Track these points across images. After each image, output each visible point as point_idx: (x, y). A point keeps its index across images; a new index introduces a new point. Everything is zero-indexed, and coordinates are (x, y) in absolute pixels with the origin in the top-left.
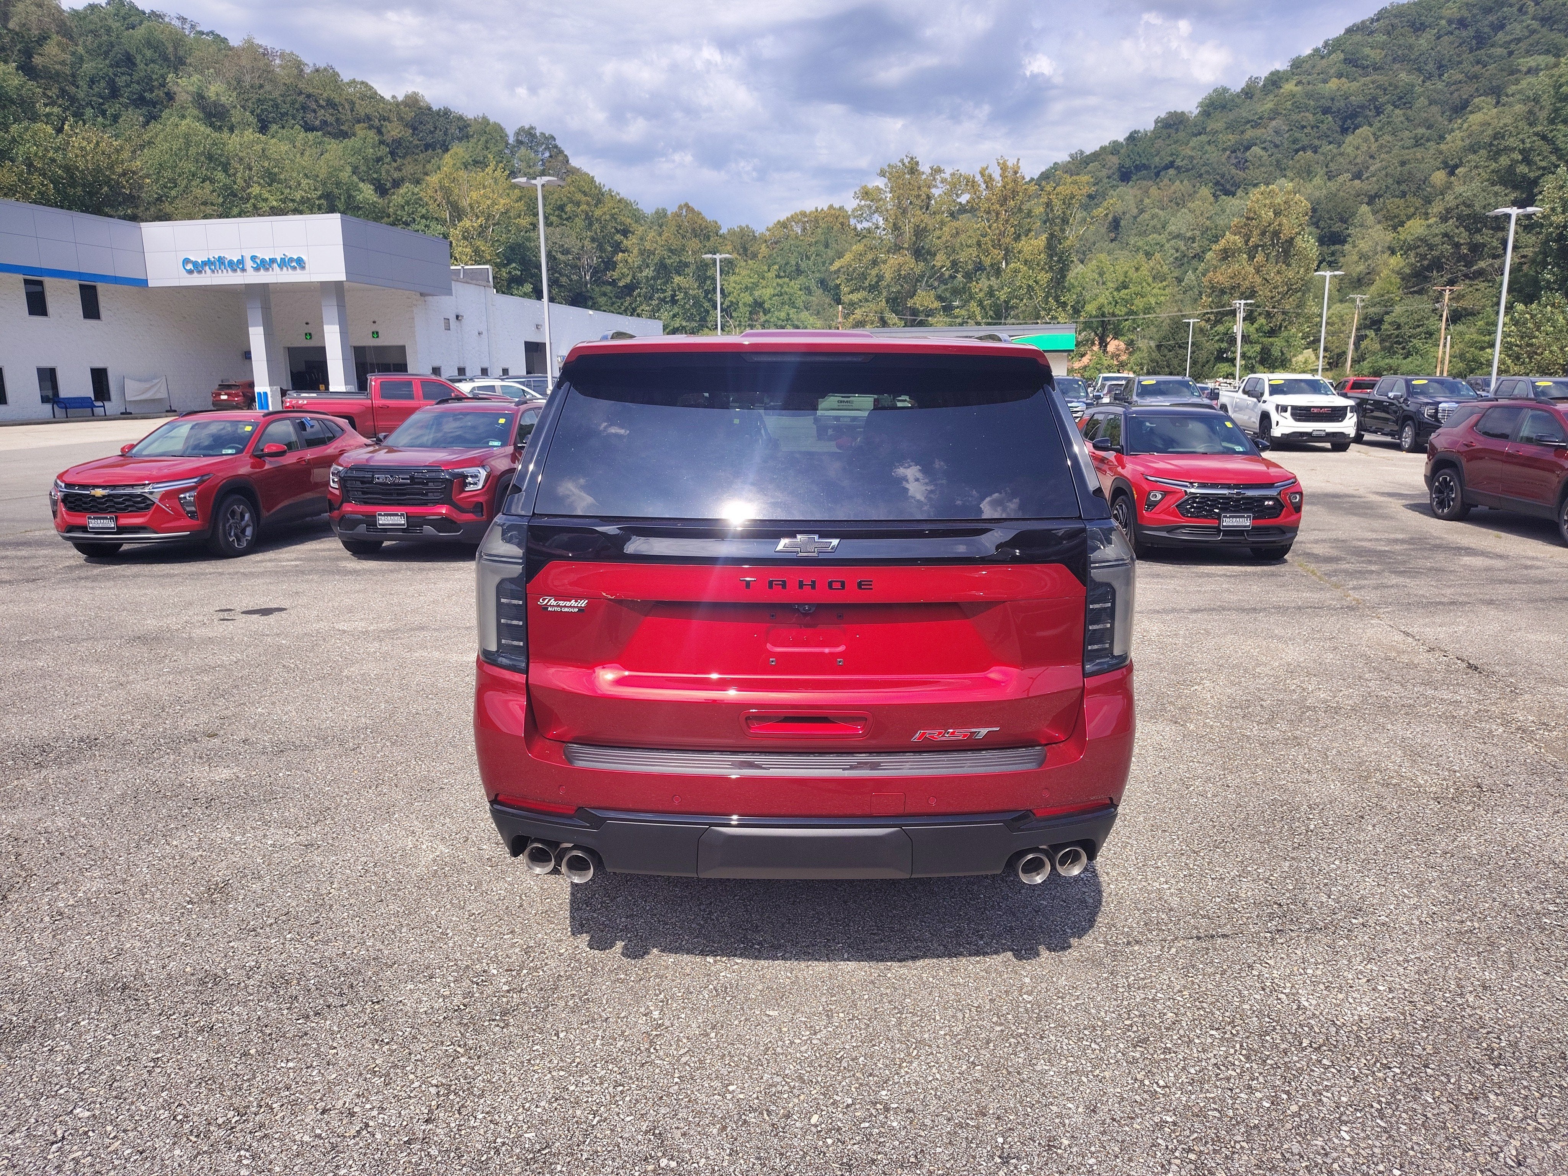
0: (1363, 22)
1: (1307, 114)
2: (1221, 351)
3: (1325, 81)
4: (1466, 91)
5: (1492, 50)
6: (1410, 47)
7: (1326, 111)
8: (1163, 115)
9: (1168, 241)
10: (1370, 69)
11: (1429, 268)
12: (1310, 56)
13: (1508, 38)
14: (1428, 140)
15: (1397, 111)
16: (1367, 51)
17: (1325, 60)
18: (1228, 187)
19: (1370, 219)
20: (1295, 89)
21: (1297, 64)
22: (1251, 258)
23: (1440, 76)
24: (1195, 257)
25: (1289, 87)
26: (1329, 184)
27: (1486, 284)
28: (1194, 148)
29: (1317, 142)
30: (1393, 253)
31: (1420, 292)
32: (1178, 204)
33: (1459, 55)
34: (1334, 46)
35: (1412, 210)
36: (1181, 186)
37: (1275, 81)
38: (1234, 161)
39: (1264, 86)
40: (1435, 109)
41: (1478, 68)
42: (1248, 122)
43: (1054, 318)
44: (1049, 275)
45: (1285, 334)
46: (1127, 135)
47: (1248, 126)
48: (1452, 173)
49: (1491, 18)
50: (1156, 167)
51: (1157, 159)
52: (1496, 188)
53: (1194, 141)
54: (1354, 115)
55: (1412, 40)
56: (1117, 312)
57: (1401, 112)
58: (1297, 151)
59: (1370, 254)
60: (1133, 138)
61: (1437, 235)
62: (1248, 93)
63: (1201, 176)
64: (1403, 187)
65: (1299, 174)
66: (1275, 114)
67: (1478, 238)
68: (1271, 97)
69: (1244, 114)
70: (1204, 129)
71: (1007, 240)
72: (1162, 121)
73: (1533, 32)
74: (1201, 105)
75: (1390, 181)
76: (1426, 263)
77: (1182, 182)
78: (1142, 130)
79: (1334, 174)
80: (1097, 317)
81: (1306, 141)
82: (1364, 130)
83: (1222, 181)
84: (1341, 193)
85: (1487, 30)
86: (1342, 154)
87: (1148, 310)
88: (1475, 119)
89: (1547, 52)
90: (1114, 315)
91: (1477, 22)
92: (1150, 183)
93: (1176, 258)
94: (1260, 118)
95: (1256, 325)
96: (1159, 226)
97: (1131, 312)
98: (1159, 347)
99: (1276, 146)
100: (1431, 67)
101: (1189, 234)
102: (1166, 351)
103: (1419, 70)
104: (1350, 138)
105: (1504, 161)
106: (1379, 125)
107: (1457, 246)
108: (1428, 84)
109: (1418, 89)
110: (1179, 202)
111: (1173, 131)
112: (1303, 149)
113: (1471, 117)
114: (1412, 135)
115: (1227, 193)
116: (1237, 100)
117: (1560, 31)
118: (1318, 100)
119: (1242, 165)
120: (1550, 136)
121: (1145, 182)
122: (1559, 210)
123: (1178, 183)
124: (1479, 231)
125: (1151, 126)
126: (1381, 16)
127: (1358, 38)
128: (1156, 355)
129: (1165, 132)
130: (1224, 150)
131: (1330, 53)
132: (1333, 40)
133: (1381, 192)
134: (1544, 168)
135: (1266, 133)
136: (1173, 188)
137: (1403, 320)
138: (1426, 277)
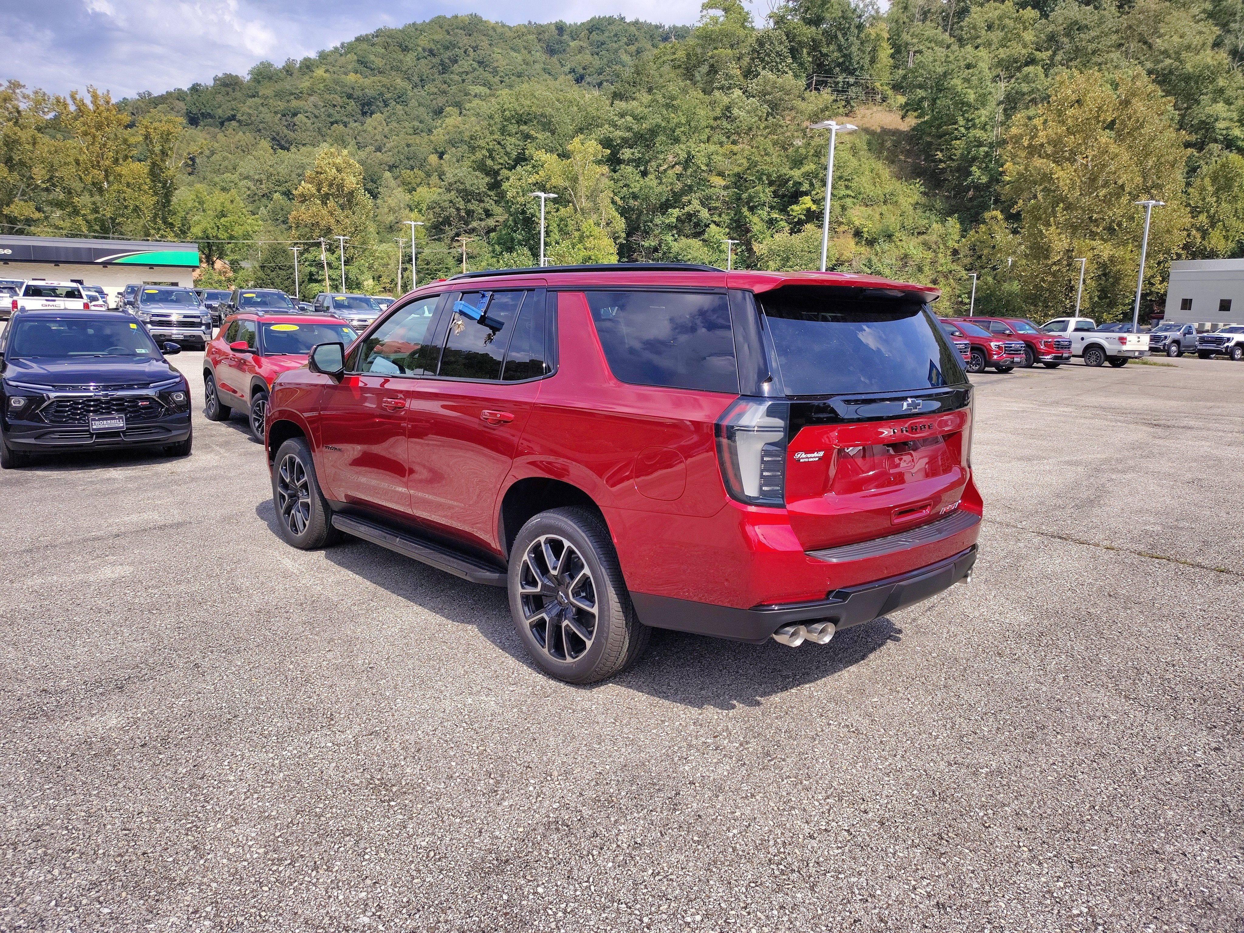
0: (367, 35)
1: (336, 96)
2: (311, 274)
3: (346, 74)
4: (441, 101)
5: (452, 76)
6: (401, 61)
7: (350, 96)
8: (220, 75)
9: (240, 180)
10: (376, 72)
11: (443, 223)
12: (332, 52)
13: (461, 70)
14: (422, 131)
15: (398, 106)
16: (372, 57)
17: (343, 58)
18: (283, 143)
19: (393, 183)
20: (325, 75)
21: (323, 56)
22: (324, 203)
23: (423, 86)
24: (263, 196)
25: (320, 72)
26: (359, 152)
27: (478, 238)
28: (250, 107)
29: (345, 119)
30: (411, 210)
31: (439, 240)
32: (244, 152)
33: (432, 75)
34: (348, 48)
35: (419, 180)
36: (244, 137)
37: (308, 66)
38: (286, 123)
39: (300, 68)
40: (422, 109)
41: (445, 86)
42: (292, 94)
43: (162, 236)
44: (155, 198)
45: (356, 264)
46: (191, 86)
47: (292, 97)
48: (441, 157)
49: (449, 53)
50: (220, 118)
51: (220, 111)
52: (477, 173)
53: (250, 101)
54: (369, 104)
55: (402, 57)
56: (220, 236)
57: (401, 107)
58: (332, 123)
59: (397, 208)
60: (195, 89)
61: (445, 201)
62: (288, 70)
63: (259, 131)
64: (411, 162)
65: (336, 140)
66: (312, 92)
67: (470, 206)
68: (307, 77)
69: (288, 87)
70: (257, 92)
71: (107, 163)
72: (220, 79)
73: (474, 69)
74: (251, 72)
75: (402, 157)
76: (441, 220)
77: (244, 133)
78: (203, 84)
79: (362, 145)
80: (203, 238)
81: (337, 117)
82: (377, 116)
83: (278, 138)
84: (369, 161)
85: (447, 61)
86: (365, 131)
87: (247, 236)
88: (449, 121)
89: (484, 85)
90: (217, 237)
91: (441, 54)
92: (217, 130)
93: (249, 196)
94: (301, 93)
95: (335, 255)
96: (230, 167)
97: (231, 237)
98: (263, 267)
99: (316, 117)
100: (416, 79)
101: (257, 177)
102: (269, 271)
103: (408, 79)
104: (369, 120)
105: (479, 155)
106: (388, 114)
107: (458, 210)
108: (415, 90)
109: (410, 93)
110: (245, 150)
111: (230, 90)
112: (337, 122)
113: (447, 120)
114: (411, 125)
115: (283, 148)
116: (280, 74)
117: (490, 73)
118: (342, 87)
119: (292, 127)
120: (502, 143)
121: (212, 129)
122: (521, 194)
123: (241, 133)
124: (469, 201)
125: (211, 83)
126: (378, 34)
127: (365, 46)
128: (260, 274)
129: (223, 89)
130: (276, 113)
131: (346, 53)
132: (348, 43)
133: (396, 164)
134: (502, 164)
135: (308, 104)
136: (237, 137)
137: (429, 258)
138: (441, 230)
